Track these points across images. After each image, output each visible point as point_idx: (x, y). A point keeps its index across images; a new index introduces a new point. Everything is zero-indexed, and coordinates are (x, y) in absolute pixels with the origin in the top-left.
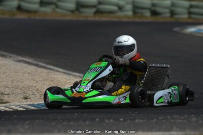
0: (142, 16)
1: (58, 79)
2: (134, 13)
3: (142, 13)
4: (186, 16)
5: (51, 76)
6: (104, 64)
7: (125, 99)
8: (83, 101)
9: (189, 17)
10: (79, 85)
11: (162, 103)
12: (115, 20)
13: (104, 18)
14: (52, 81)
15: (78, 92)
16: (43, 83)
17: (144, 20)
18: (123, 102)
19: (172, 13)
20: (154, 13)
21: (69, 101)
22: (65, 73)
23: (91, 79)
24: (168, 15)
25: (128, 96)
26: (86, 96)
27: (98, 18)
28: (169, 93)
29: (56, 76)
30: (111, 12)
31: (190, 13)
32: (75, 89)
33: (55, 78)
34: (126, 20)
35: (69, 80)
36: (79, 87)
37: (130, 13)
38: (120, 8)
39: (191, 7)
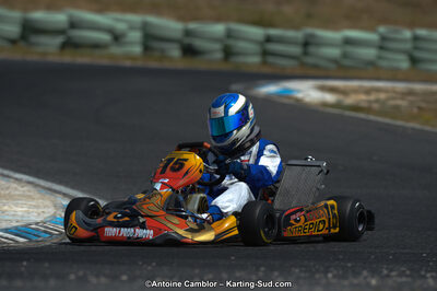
0: (164, 56)
2: (147, 48)
3: (163, 51)
4: (256, 60)
9: (264, 63)
12: (105, 62)
13: (82, 59)
17: (167, 65)
19: (228, 53)
20: (189, 51)
24: (219, 55)
27: (68, 58)
30: (96, 46)
31: (265, 53)
34: (128, 63)
37: (137, 49)
38: (117, 38)
39: (269, 39)
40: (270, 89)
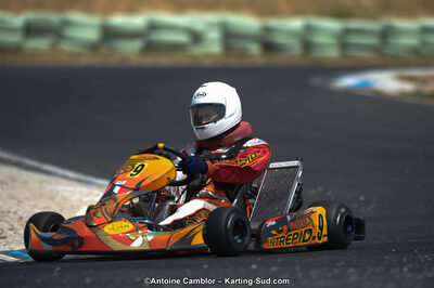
0: (244, 53)
1: (65, 194)
4: (333, 53)
5: (49, 188)
13: (164, 60)
14: (52, 198)
16: (32, 203)
20: (269, 47)
22: (79, 181)
29: (60, 188)
31: (344, 46)
33: (58, 192)
34: (207, 63)
35: (89, 195)
38: (196, 37)
39: (347, 32)
40: (349, 81)
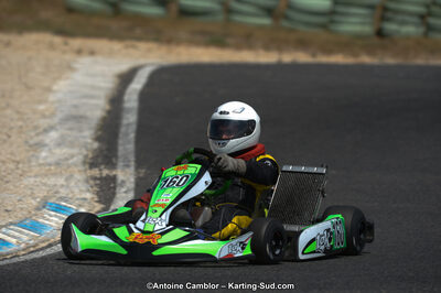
6: (193, 169)
7: (243, 248)
8: (155, 253)
10: (143, 217)
11: (314, 252)
15: (143, 232)
18: (238, 255)
21: (124, 252)
23: (168, 203)
25: (248, 242)
26: (160, 241)
28: (328, 230)
32: (134, 224)
36: (143, 221)
